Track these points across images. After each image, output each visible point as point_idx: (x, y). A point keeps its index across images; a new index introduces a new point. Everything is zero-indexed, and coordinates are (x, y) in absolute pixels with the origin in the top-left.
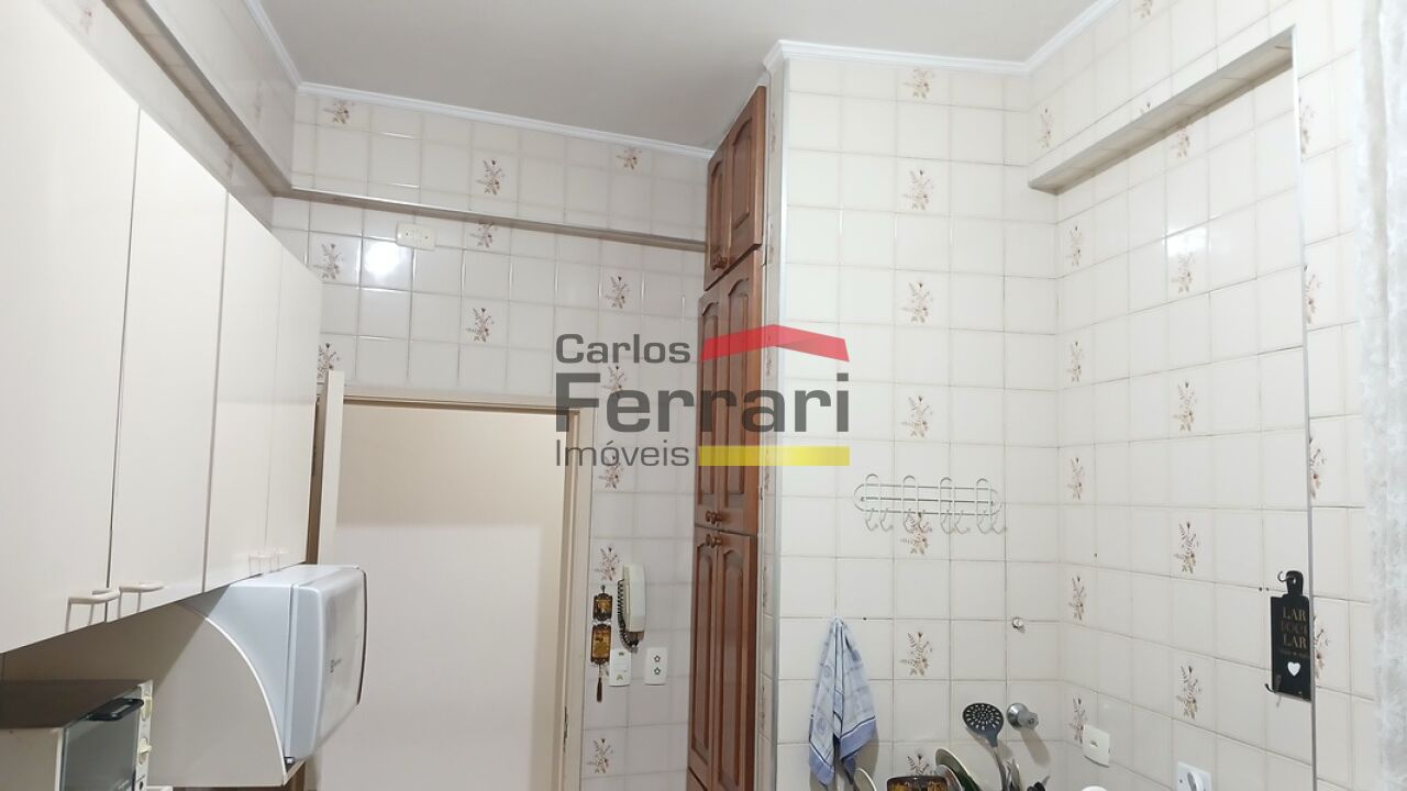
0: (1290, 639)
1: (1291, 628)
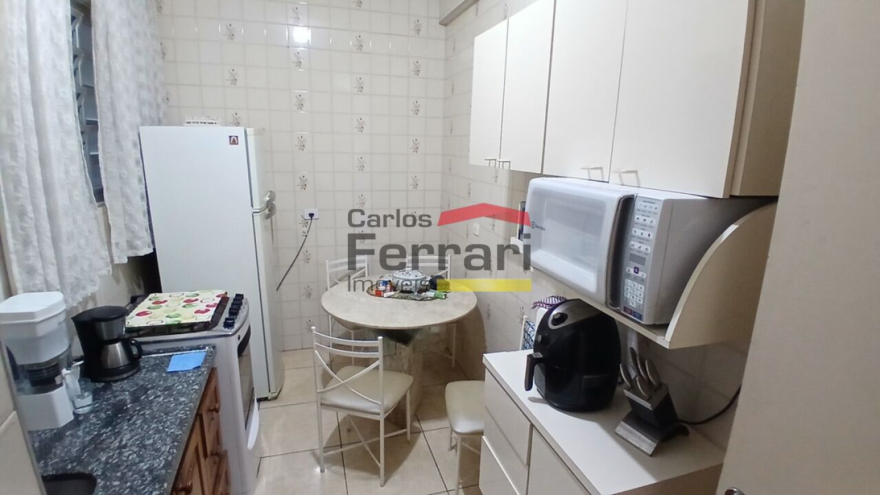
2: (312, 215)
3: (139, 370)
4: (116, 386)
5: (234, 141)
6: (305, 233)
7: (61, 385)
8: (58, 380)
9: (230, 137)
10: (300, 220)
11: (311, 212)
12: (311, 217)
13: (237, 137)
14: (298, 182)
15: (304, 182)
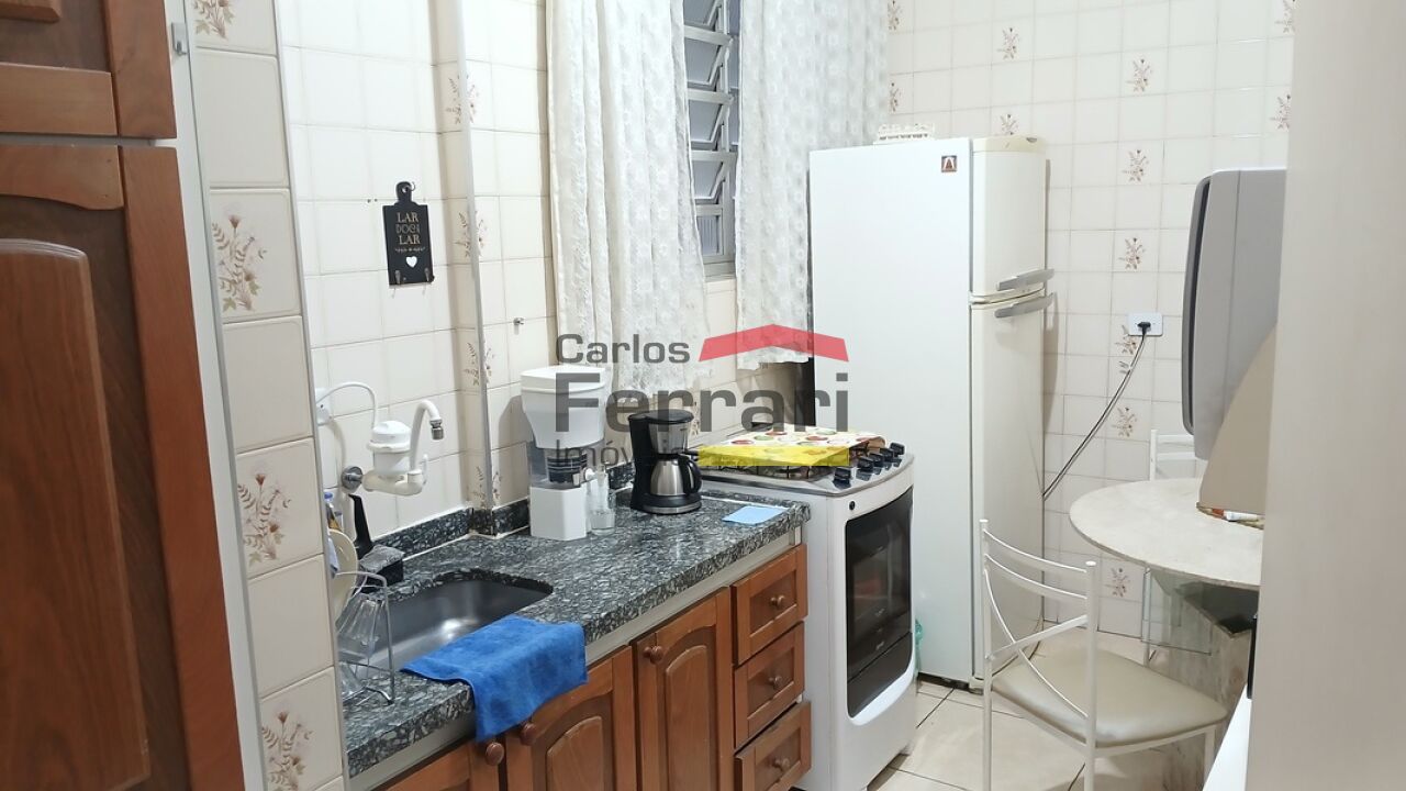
0: (405, 239)
1: (405, 229)
2: (1144, 327)
3: (697, 510)
4: (655, 520)
5: (949, 166)
6: (1124, 365)
7: (579, 486)
8: (577, 478)
9: (944, 158)
10: (1119, 335)
11: (1145, 320)
12: (1144, 332)
13: (955, 157)
14: (1122, 250)
15: (1134, 251)
